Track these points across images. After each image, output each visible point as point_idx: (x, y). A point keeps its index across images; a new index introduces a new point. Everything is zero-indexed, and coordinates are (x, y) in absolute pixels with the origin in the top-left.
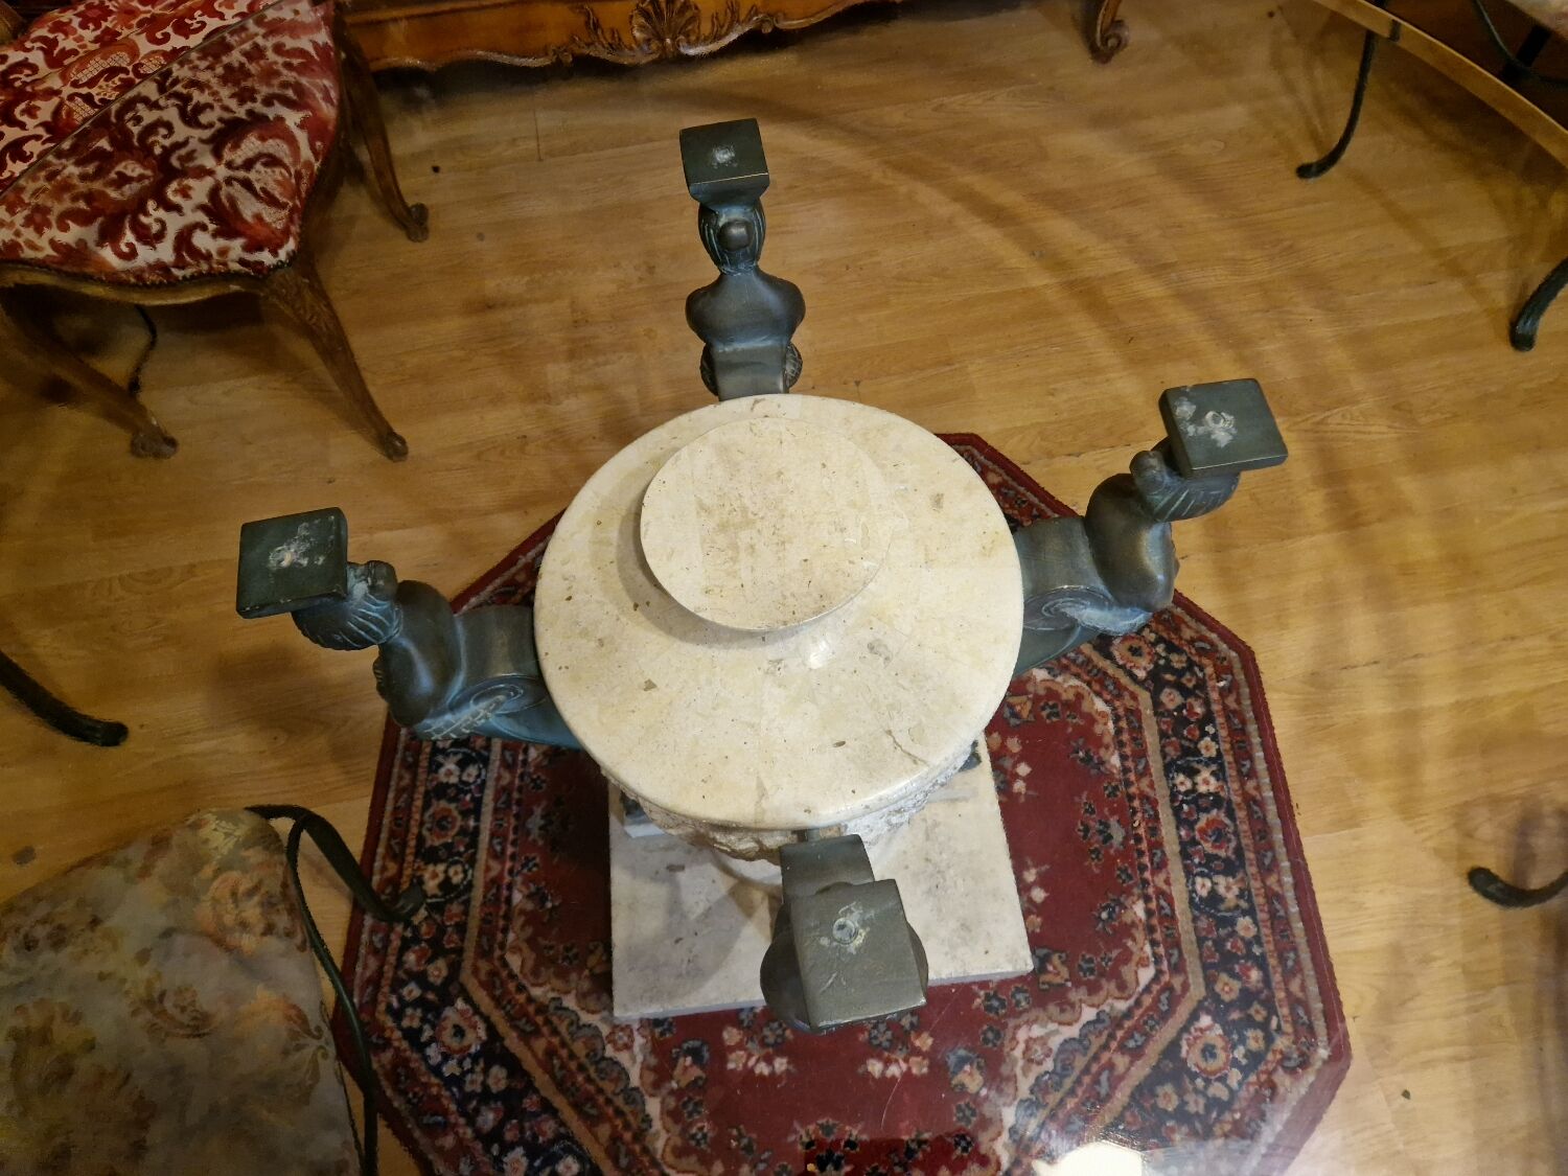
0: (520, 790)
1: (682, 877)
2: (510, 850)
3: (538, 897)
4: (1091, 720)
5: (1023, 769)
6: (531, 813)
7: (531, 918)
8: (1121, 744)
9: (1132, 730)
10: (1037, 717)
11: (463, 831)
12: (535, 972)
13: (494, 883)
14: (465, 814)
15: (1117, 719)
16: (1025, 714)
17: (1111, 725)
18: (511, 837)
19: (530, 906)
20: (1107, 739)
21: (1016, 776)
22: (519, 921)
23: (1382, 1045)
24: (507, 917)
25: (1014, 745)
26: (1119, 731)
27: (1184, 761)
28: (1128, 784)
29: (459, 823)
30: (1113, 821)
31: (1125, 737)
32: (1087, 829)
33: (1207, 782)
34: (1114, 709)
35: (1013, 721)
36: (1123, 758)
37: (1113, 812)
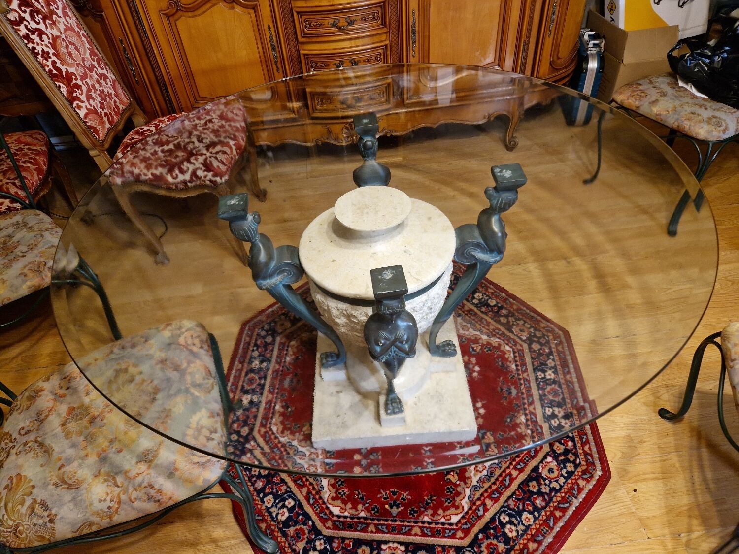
0: (282, 371)
1: (341, 395)
2: (276, 391)
3: (286, 407)
4: (504, 353)
5: (477, 369)
6: (285, 379)
7: (282, 414)
8: (516, 361)
9: (520, 356)
10: (483, 351)
11: (259, 384)
12: (282, 432)
13: (269, 402)
14: (260, 378)
15: (514, 353)
16: (478, 350)
17: (512, 354)
18: (277, 386)
19: (282, 410)
20: (510, 359)
21: (474, 371)
22: (277, 415)
23: (624, 472)
24: (273, 413)
25: (474, 360)
26: (515, 357)
27: (541, 367)
28: (519, 375)
29: (258, 381)
30: (513, 387)
31: (517, 359)
32: (502, 389)
33: (550, 375)
34: (513, 349)
35: (473, 352)
36: (517, 366)
37: (512, 384)
